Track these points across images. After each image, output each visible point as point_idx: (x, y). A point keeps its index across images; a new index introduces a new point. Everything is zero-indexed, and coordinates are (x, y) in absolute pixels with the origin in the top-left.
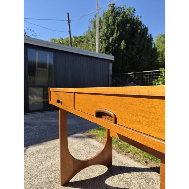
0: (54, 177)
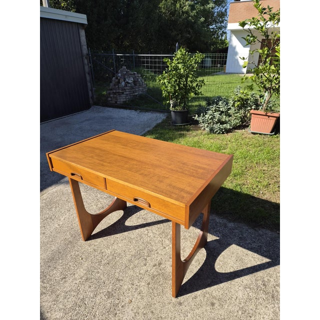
0: (72, 236)
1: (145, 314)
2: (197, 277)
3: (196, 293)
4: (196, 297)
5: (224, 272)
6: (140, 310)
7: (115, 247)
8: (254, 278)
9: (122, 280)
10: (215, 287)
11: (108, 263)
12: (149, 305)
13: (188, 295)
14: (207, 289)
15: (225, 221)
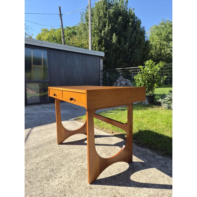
1: (64, 186)
2: (113, 178)
3: (106, 186)
4: (105, 189)
5: (136, 181)
6: (63, 183)
7: (72, 150)
8: (161, 193)
9: (64, 166)
10: (124, 187)
11: (62, 156)
12: (71, 182)
13: (100, 186)
14: (117, 187)
15: (155, 154)
